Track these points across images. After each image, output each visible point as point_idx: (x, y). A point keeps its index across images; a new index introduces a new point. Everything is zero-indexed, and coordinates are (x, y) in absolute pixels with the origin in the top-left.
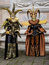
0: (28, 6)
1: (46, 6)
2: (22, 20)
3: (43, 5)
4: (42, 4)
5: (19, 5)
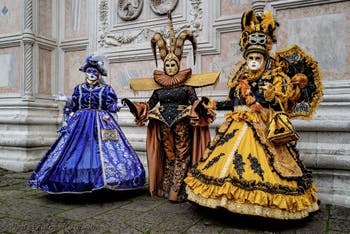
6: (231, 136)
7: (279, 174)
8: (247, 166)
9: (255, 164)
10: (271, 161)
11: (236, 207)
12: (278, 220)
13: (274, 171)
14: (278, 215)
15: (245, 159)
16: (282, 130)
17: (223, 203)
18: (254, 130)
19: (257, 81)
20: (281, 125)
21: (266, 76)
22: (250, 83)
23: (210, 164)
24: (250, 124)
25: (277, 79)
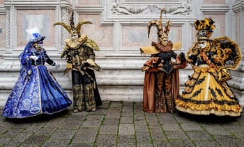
0: (139, 12)
1: (177, 13)
2: (128, 40)
3: (170, 12)
4: (168, 10)
5: (121, 10)
6: (203, 79)
7: (229, 96)
8: (217, 94)
9: (220, 92)
10: (225, 91)
11: (218, 113)
12: (234, 117)
13: (227, 95)
14: (233, 114)
15: (215, 91)
16: (225, 76)
17: (213, 111)
18: (214, 76)
19: (209, 52)
20: (224, 74)
21: (213, 50)
22: (206, 53)
23: (195, 94)
24: (211, 73)
25: (218, 51)
